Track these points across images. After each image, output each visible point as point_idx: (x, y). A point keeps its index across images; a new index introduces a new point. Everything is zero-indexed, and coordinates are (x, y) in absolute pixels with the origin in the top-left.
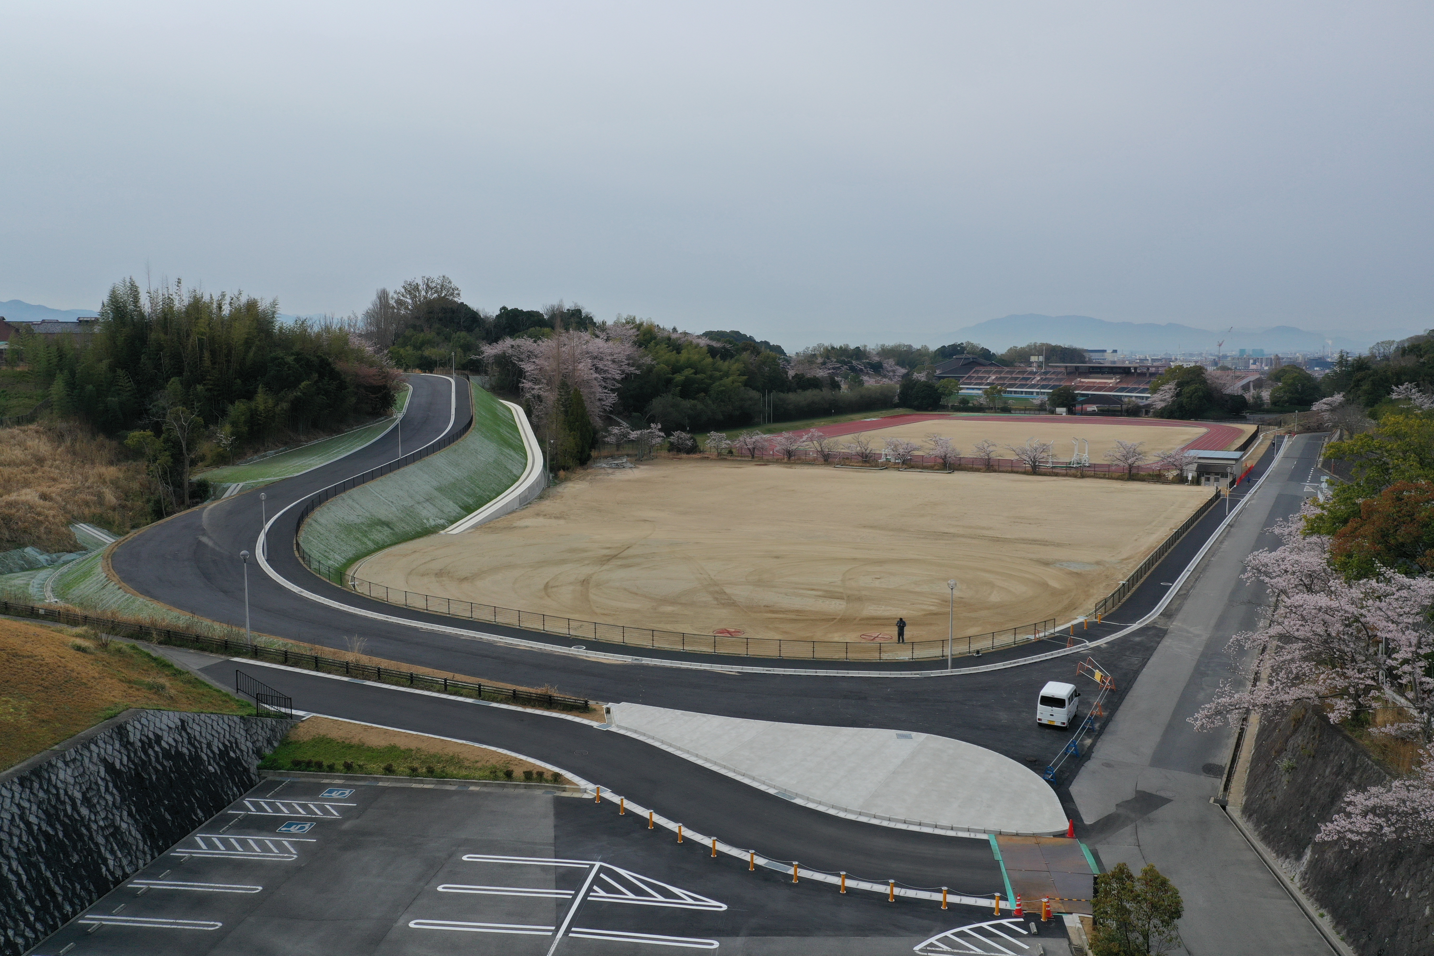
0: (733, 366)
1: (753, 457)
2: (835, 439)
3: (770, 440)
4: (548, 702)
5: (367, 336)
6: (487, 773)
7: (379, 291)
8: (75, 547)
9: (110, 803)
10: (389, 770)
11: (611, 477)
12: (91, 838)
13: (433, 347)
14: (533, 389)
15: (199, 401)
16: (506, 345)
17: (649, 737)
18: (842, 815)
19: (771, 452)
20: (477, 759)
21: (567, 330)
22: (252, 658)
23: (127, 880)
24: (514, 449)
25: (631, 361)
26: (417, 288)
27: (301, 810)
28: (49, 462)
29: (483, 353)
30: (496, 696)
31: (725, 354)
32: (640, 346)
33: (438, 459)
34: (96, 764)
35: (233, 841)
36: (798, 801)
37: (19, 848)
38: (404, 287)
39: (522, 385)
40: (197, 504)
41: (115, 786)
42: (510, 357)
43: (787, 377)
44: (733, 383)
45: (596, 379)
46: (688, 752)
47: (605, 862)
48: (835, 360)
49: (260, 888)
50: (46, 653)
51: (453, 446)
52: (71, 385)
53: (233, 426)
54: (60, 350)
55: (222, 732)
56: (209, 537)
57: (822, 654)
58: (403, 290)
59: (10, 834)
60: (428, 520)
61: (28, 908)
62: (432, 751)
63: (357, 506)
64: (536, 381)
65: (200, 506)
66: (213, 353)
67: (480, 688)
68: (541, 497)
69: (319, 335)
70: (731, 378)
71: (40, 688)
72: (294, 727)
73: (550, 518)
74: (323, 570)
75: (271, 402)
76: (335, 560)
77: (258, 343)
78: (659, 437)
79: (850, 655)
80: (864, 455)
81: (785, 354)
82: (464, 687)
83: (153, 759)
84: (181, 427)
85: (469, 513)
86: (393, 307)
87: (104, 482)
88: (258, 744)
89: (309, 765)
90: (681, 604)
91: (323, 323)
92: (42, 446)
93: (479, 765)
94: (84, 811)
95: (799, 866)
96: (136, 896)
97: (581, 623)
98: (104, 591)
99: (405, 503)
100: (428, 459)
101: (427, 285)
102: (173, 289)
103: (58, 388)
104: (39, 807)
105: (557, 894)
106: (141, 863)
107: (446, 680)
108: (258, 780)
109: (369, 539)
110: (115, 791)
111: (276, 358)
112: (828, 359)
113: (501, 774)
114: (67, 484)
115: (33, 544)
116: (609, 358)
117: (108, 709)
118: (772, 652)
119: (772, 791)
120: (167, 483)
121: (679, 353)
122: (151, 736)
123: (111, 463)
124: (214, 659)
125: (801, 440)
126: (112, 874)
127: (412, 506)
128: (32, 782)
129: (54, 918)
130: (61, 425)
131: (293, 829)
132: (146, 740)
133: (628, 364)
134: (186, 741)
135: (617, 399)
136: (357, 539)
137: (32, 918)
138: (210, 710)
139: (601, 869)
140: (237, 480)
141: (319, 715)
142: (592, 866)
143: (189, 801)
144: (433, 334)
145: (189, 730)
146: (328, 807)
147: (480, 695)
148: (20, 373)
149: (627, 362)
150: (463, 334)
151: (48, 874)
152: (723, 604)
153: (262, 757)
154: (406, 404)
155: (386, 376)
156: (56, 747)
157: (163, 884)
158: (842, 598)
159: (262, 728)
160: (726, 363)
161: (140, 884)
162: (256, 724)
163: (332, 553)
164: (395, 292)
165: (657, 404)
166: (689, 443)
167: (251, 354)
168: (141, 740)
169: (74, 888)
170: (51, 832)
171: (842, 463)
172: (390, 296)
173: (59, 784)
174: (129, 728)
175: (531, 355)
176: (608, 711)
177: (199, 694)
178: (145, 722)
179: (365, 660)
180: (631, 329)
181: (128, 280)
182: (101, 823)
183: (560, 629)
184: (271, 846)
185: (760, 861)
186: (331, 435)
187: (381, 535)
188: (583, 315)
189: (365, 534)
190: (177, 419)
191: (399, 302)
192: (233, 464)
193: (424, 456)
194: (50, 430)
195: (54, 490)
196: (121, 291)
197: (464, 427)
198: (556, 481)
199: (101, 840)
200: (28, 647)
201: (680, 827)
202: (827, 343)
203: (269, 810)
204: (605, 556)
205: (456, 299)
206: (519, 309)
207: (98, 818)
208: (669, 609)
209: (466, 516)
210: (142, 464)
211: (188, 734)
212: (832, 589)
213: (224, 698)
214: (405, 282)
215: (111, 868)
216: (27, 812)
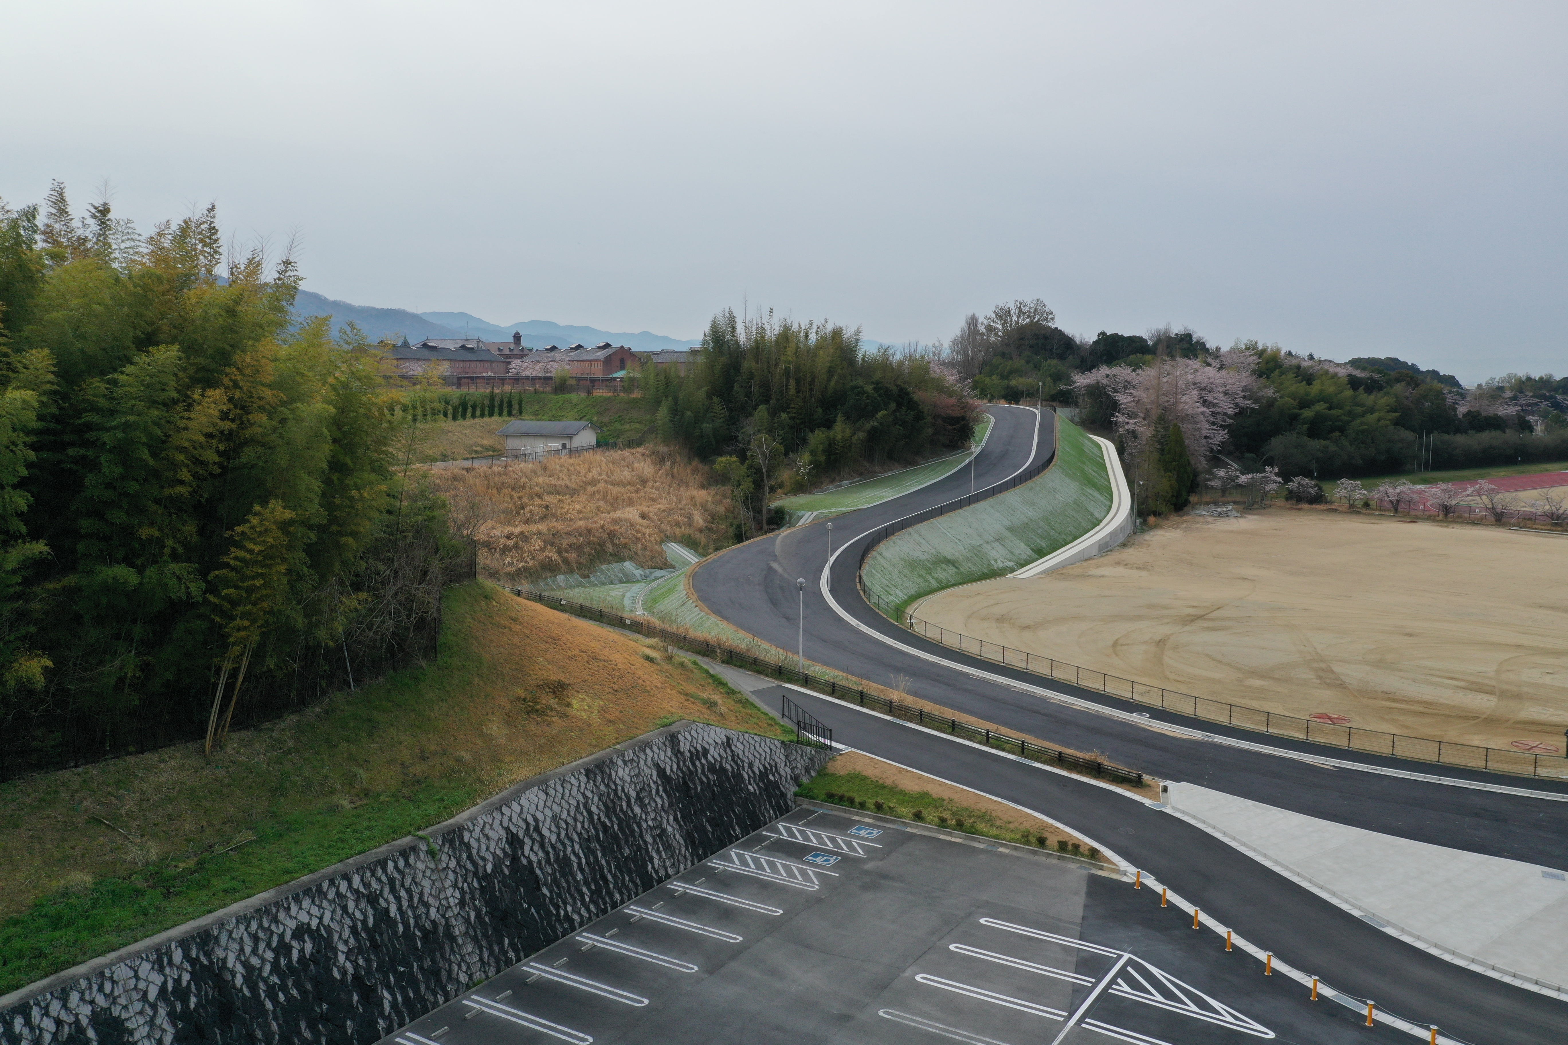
0: (1382, 400)
1: (1396, 511)
2: (1514, 494)
3: (1421, 492)
4: (1096, 770)
5: (951, 365)
6: (1019, 836)
7: (968, 316)
8: (666, 565)
9: (660, 806)
10: (918, 816)
11: (1211, 526)
12: (641, 836)
13: (1022, 376)
14: (1128, 423)
15: (783, 429)
16: (1101, 374)
17: (1209, 826)
18: (1447, 957)
19: (1422, 507)
20: (1011, 819)
21: (1173, 357)
22: (802, 686)
23: (668, 881)
24: (1098, 490)
25: (1247, 394)
26: (1008, 313)
27: (828, 843)
28: (651, 484)
29: (1074, 382)
30: (1038, 756)
31: (1372, 386)
32: (1260, 376)
33: (1012, 497)
34: (650, 767)
35: (763, 861)
36: (1389, 931)
37: (581, 833)
38: (995, 312)
39: (1115, 419)
40: (773, 530)
41: (665, 790)
42: (1104, 387)
43: (1456, 415)
44: (1379, 420)
45: (1203, 413)
46: (1255, 850)
47: (1136, 955)
48: (1531, 394)
49: (781, 912)
50: (619, 659)
51: (1030, 484)
52: (675, 411)
53: (812, 455)
54: (667, 378)
55: (763, 754)
56: (780, 564)
57: (1449, 758)
58: (994, 316)
59: (575, 819)
60: (996, 561)
61: (585, 890)
62: (965, 804)
63: (924, 542)
64: (1131, 415)
65: (776, 532)
66: (798, 381)
67: (1023, 745)
68: (1124, 545)
69: (901, 363)
70: (1376, 415)
71: (610, 690)
72: (833, 759)
73: (1132, 568)
74: (882, 605)
75: (848, 432)
76: (896, 595)
77: (840, 371)
78: (1276, 482)
79: (1490, 765)
80: (1555, 516)
81: (1459, 386)
82: (1008, 742)
83: (700, 771)
84: (763, 454)
85: (1042, 557)
86: (983, 334)
87: (695, 505)
88: (797, 771)
89: (842, 798)
90: (1274, 679)
91: (907, 351)
92: (646, 468)
93: (1012, 826)
94: (637, 810)
95: (1375, 1007)
96: (673, 897)
97: (1149, 688)
98: (683, 608)
99: (973, 542)
100: (1001, 496)
101: (1020, 309)
102: (766, 318)
103: (663, 414)
104: (600, 799)
105: (1075, 978)
106: (682, 866)
107: (988, 731)
108: (794, 806)
109: (933, 577)
110: (664, 795)
111: (856, 387)
112: (1521, 392)
113: (1033, 840)
114: (663, 505)
115: (631, 559)
116: (1221, 389)
117: (665, 717)
118: (1383, 748)
119: (1356, 913)
120: (748, 509)
121: (1309, 383)
122: (699, 748)
123: (703, 486)
124: (767, 683)
125: (1464, 493)
126: (657, 872)
127: (980, 546)
128: (595, 775)
129: (605, 903)
130: (663, 449)
131: (819, 860)
132: (694, 752)
133: (1244, 397)
134: (729, 757)
135: (1226, 437)
136: (920, 576)
137: (587, 900)
138: (755, 731)
139: (1130, 962)
140: (811, 509)
141: (857, 751)
142: (1120, 957)
143: (729, 817)
144: (1023, 362)
145: (733, 748)
146: (855, 844)
147: (1023, 753)
148: (634, 399)
149: (1243, 394)
150: (1054, 362)
151: (603, 862)
152: (1328, 684)
153: (799, 785)
154: (986, 437)
155: (966, 407)
156: (618, 746)
157: (697, 890)
158: (1492, 693)
159: (802, 756)
160: (1372, 397)
161: (678, 886)
162: (796, 750)
163: (894, 589)
164: (986, 318)
165: (1277, 445)
166: (1313, 492)
167: (833, 383)
168: (690, 751)
169: (624, 879)
170: (608, 824)
171: (1522, 525)
172: (980, 322)
173: (618, 781)
174: (680, 737)
175: (1128, 385)
176: (1165, 789)
177: (747, 714)
178: (695, 735)
179: (910, 701)
180: (1250, 356)
181: (727, 311)
182: (651, 823)
183: (1123, 692)
184: (797, 873)
185: (1328, 992)
186: (906, 467)
187: (945, 573)
188: (1195, 340)
189: (929, 571)
190: (760, 446)
191: (989, 328)
192: (810, 493)
193: (998, 493)
194: (654, 453)
195: (652, 510)
196: (721, 321)
197: (1045, 462)
198: (1145, 528)
199: (649, 839)
200: (606, 652)
201: (1229, 932)
202: (1522, 372)
203: (800, 837)
204: (1189, 615)
205: (1050, 324)
206: (1120, 334)
207: (648, 818)
208: (1257, 683)
209: (1038, 559)
210: (727, 489)
211: (732, 751)
212: (1480, 680)
213: (770, 722)
214: (997, 306)
215: (656, 867)
216: (590, 802)
